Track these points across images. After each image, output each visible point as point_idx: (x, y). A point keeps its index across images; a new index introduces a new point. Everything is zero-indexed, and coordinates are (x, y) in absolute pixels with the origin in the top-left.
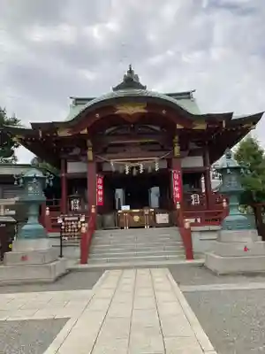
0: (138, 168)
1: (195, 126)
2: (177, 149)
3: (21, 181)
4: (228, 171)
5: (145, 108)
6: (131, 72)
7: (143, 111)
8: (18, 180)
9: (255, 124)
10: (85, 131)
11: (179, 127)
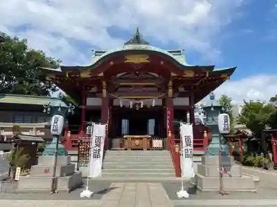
0: (140, 104)
1: (185, 74)
2: (170, 91)
3: (49, 109)
4: (212, 109)
5: (148, 59)
6: (138, 33)
7: (147, 61)
8: (47, 109)
9: (229, 75)
10: (101, 74)
11: (173, 74)
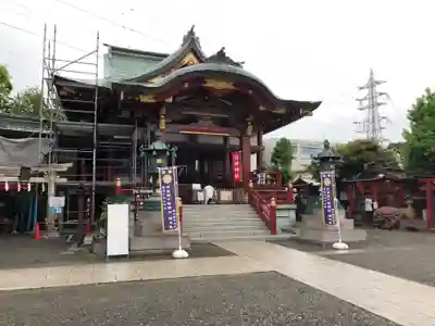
1: (275, 110)
2: (249, 128)
5: (233, 85)
6: (191, 33)
10: (170, 100)
11: (262, 108)
